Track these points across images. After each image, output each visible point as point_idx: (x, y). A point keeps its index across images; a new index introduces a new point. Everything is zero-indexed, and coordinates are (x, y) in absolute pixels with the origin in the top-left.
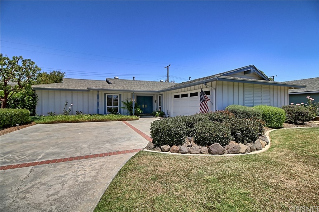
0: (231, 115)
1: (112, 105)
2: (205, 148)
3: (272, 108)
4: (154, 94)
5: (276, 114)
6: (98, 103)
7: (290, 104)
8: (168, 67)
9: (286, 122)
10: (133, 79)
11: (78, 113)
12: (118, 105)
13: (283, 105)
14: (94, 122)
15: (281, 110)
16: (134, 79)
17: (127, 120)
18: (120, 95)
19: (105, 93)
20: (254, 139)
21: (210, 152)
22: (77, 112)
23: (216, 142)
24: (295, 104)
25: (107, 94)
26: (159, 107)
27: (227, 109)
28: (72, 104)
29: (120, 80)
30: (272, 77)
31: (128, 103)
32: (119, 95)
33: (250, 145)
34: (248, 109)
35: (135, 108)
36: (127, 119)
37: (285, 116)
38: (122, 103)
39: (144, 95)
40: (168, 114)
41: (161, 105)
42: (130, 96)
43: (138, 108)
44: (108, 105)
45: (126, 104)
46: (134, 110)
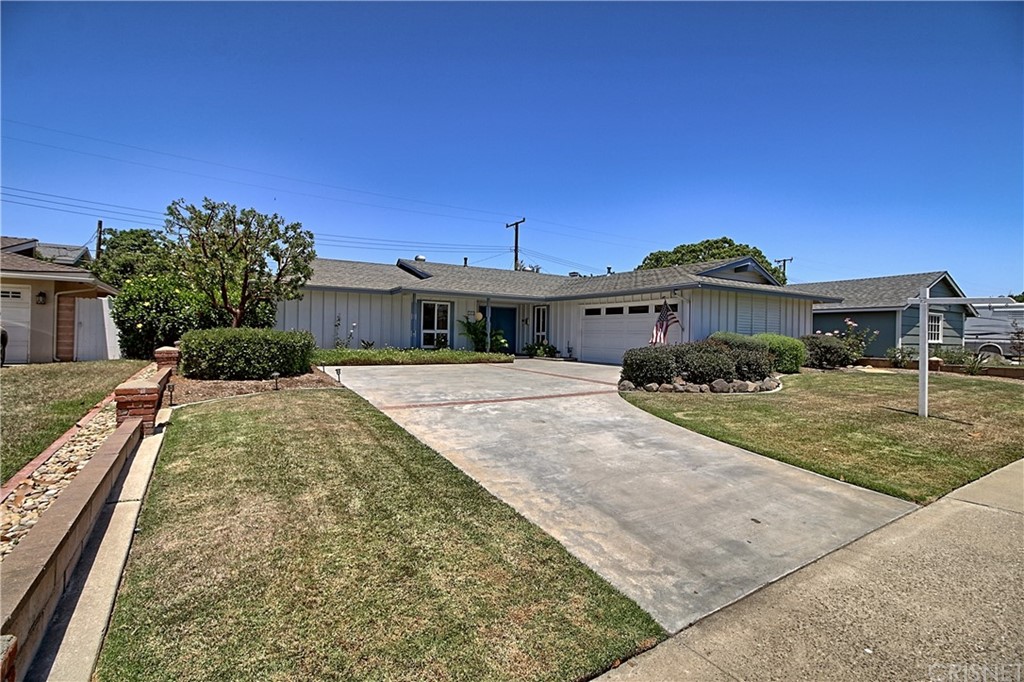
0: (724, 347)
1: (433, 328)
2: (705, 386)
3: (783, 337)
4: (519, 305)
5: (790, 348)
6: (414, 322)
7: (814, 332)
8: (517, 224)
9: (805, 366)
10: (463, 264)
11: (367, 345)
12: (446, 329)
13: (802, 334)
15: (798, 342)
16: (466, 263)
18: (452, 303)
20: (763, 377)
21: (712, 389)
22: (363, 342)
23: (719, 377)
24: (823, 333)
25: (423, 302)
26: (538, 336)
27: (712, 339)
28: (354, 324)
29: (431, 264)
30: (782, 263)
31: (468, 322)
32: (449, 304)
33: (759, 383)
34: (747, 338)
35: (491, 337)
37: (806, 353)
38: (456, 323)
39: (493, 305)
40: (570, 350)
41: (543, 330)
42: (473, 307)
43: (499, 337)
44: (425, 328)
45: (465, 325)
46: (488, 340)
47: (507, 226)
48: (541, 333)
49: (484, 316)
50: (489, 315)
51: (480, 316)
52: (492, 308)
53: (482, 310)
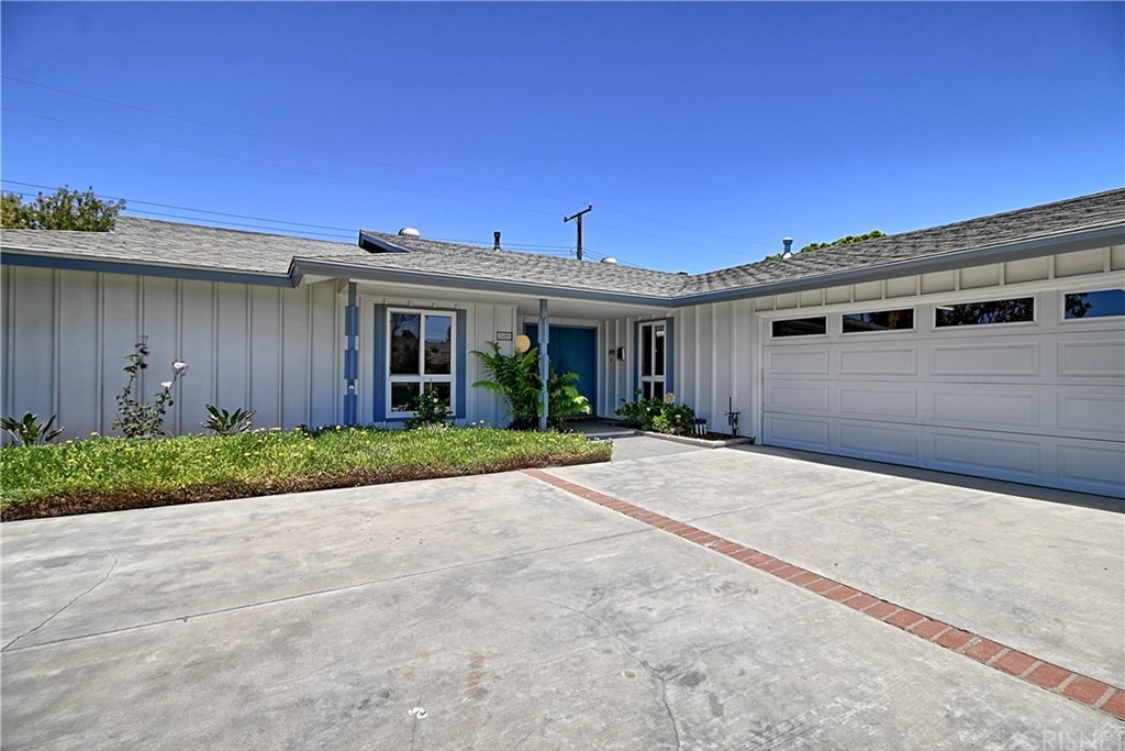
1: (416, 371)
4: (603, 321)
6: (352, 357)
8: (579, 215)
11: (222, 422)
12: (448, 371)
14: (351, 485)
17: (550, 464)
18: (461, 314)
19: (379, 301)
22: (213, 411)
25: (389, 310)
26: (647, 385)
28: (178, 365)
31: (499, 357)
32: (453, 315)
35: (551, 389)
36: (546, 458)
38: (470, 358)
39: (556, 322)
40: (733, 419)
41: (659, 371)
42: (509, 323)
43: (570, 391)
44: (394, 371)
45: (490, 362)
46: (544, 396)
47: (566, 220)
48: (654, 378)
49: (534, 344)
50: (544, 339)
51: (524, 343)
52: (552, 329)
53: (531, 331)
